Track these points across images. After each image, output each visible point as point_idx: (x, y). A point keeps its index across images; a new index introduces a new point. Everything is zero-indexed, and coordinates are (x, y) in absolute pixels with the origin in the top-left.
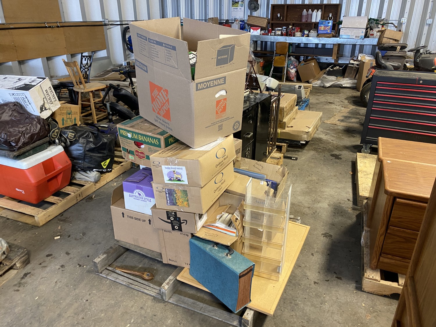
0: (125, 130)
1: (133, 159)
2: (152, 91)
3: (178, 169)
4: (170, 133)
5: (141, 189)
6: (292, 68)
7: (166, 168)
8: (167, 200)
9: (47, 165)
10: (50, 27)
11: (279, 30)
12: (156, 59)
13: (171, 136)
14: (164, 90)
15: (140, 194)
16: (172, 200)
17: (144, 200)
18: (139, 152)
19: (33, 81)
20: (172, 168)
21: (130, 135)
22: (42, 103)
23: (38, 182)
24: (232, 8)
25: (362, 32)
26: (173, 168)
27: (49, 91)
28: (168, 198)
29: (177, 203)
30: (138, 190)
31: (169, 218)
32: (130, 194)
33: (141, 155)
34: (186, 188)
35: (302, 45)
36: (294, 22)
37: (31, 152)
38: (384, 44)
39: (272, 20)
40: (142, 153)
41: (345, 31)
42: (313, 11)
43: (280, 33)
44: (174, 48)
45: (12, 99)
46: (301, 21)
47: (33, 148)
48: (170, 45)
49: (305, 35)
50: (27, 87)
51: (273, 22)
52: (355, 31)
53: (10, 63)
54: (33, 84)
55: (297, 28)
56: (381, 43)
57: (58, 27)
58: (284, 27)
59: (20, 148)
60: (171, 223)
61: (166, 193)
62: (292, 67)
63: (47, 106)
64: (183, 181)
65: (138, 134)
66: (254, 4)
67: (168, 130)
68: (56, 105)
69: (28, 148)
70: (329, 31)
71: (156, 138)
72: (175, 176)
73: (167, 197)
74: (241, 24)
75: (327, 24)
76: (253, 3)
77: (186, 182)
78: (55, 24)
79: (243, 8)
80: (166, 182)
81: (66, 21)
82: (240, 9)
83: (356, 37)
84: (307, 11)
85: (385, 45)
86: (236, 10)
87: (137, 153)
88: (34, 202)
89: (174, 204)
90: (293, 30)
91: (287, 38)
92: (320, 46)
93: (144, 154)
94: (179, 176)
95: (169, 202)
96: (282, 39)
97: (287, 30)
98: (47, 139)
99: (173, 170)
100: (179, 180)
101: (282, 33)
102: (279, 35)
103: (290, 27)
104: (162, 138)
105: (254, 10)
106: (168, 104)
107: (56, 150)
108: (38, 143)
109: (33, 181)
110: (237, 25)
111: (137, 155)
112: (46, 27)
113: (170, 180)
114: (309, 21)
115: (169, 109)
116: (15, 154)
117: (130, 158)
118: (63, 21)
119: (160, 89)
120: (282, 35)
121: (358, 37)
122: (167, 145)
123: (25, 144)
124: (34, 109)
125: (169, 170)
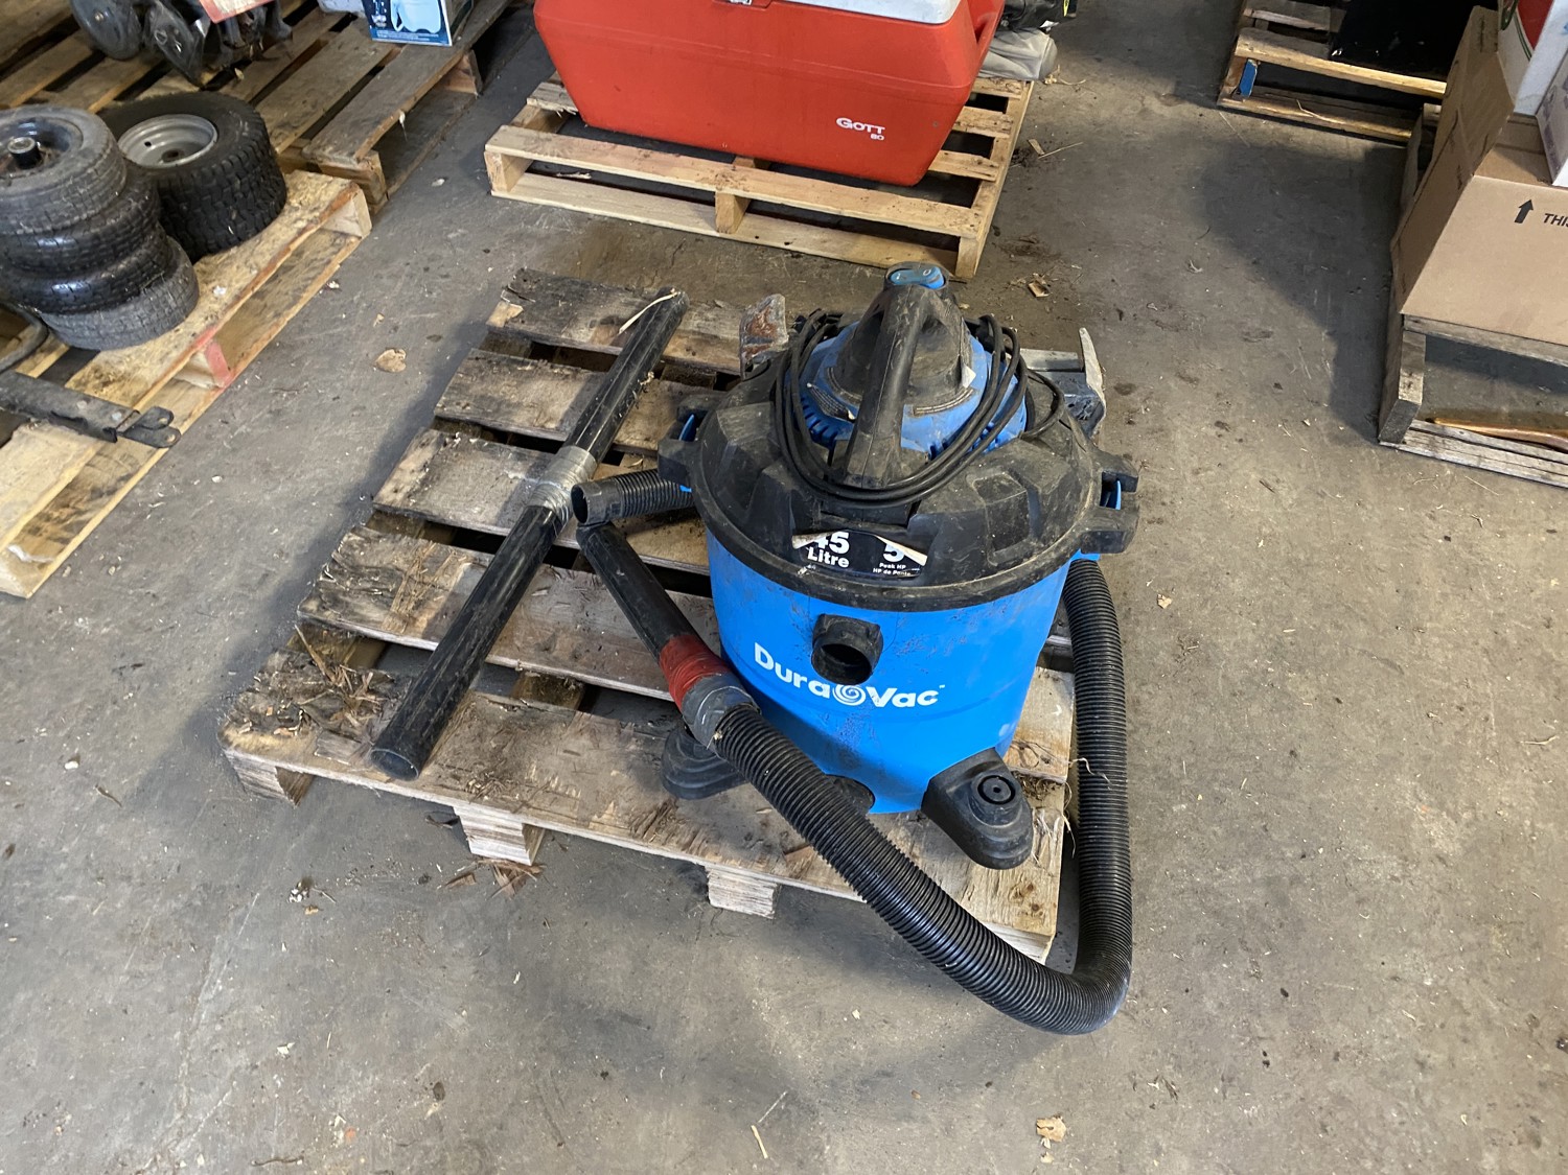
88: (913, 178)
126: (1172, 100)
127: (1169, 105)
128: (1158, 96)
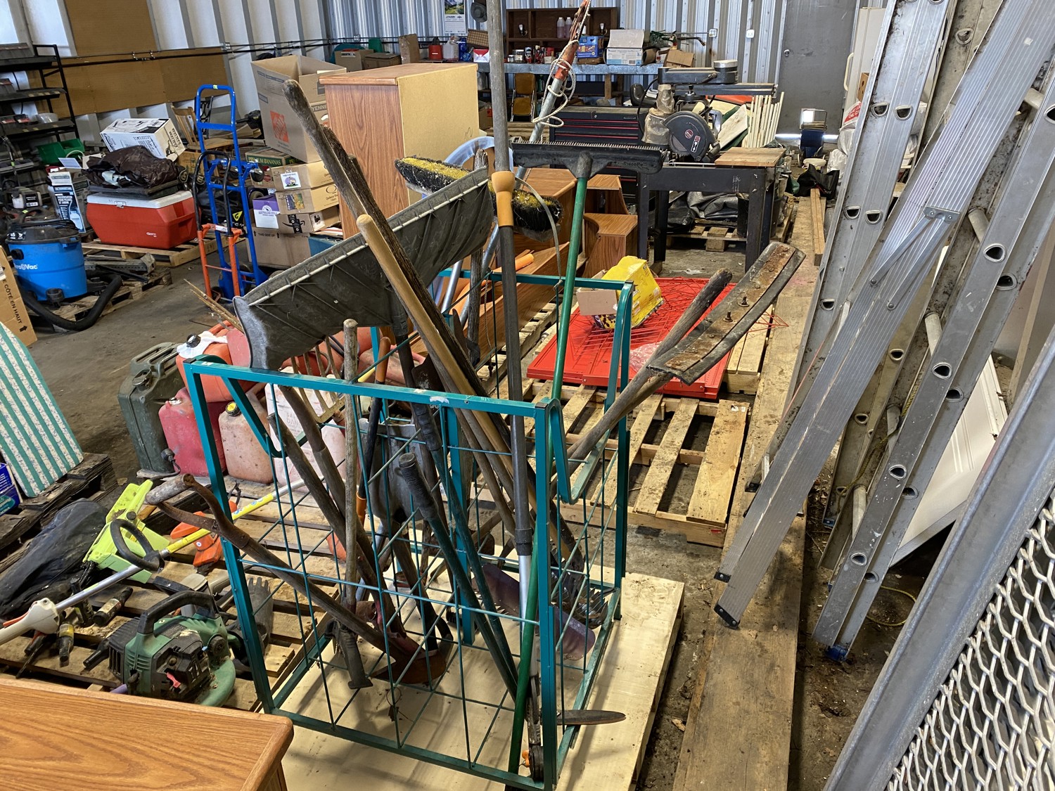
2: (273, 119)
4: (291, 154)
5: (268, 204)
9: (178, 207)
10: (140, 60)
11: (519, 53)
13: (292, 158)
15: (267, 210)
16: (292, 205)
17: (271, 214)
19: (156, 123)
22: (167, 146)
23: (170, 223)
24: (446, 15)
25: (639, 55)
27: (173, 133)
28: (288, 204)
29: (295, 207)
31: (290, 222)
32: (260, 211)
34: (301, 192)
36: (545, 39)
37: (162, 193)
39: (511, 36)
40: (268, 176)
41: (613, 53)
43: (521, 58)
45: (136, 143)
46: (554, 36)
47: (164, 189)
50: (151, 130)
51: (512, 39)
52: (627, 53)
53: (86, 117)
54: (156, 126)
55: (549, 49)
57: (152, 59)
58: (528, 48)
59: (153, 186)
60: (293, 226)
63: (172, 149)
65: (264, 158)
66: (479, 11)
67: (288, 152)
68: (181, 148)
69: (160, 187)
70: (593, 54)
71: (278, 159)
72: (292, 181)
74: (460, 45)
75: (589, 43)
76: (479, 8)
77: (299, 186)
78: (148, 55)
79: (463, 16)
80: (285, 188)
81: (163, 48)
82: (459, 17)
83: (630, 62)
84: (565, 19)
86: (452, 19)
88: (167, 247)
89: (293, 208)
90: (542, 52)
91: (532, 66)
92: (593, 79)
93: (270, 177)
95: (289, 207)
96: (523, 68)
97: (532, 53)
98: (176, 182)
99: (288, 177)
100: (294, 185)
101: (524, 57)
102: (519, 62)
103: (537, 47)
104: (283, 158)
105: (481, 20)
107: (185, 196)
108: (167, 184)
109: (166, 221)
110: (452, 47)
112: (134, 60)
113: (288, 186)
116: (150, 191)
118: (159, 49)
119: (278, 116)
120: (525, 61)
121: (634, 62)
122: (288, 163)
123: (158, 182)
124: (160, 153)
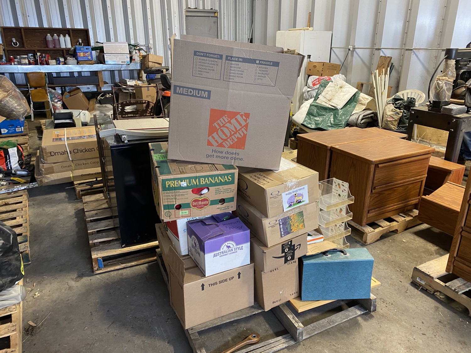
0: (174, 179)
1: (187, 213)
3: (300, 190)
5: (231, 239)
6: (57, 102)
7: (287, 194)
8: (281, 232)
11: (25, 58)
12: (237, 79)
14: (242, 116)
15: (229, 247)
16: (287, 229)
17: (233, 251)
18: (198, 201)
20: (293, 192)
21: (184, 184)
25: (127, 58)
26: (295, 191)
28: (282, 229)
29: (291, 230)
30: (226, 243)
31: (283, 251)
32: (215, 253)
33: (203, 203)
34: (302, 209)
35: (55, 75)
36: (40, 48)
38: (151, 68)
39: (6, 46)
40: (205, 200)
41: (109, 57)
42: (59, 36)
43: (27, 61)
44: (276, 64)
46: (47, 47)
48: (268, 61)
49: (61, 63)
51: (9, 48)
52: (120, 57)
55: (48, 55)
56: (147, 67)
58: (30, 55)
60: (285, 256)
61: (280, 225)
62: (56, 100)
64: (303, 201)
65: (201, 177)
70: (90, 57)
72: (297, 198)
73: (280, 229)
75: (86, 50)
77: (306, 202)
80: (285, 210)
83: (122, 62)
84: (52, 36)
85: (153, 69)
87: (194, 204)
89: (287, 232)
90: (43, 57)
93: (207, 200)
94: (301, 198)
95: (283, 234)
96: (34, 69)
99: (294, 193)
100: (300, 202)
101: (29, 61)
102: (25, 64)
103: (38, 54)
104: (235, 172)
106: (246, 130)
111: (194, 206)
113: (290, 206)
114: (58, 47)
115: (245, 135)
117: (181, 214)
119: (233, 115)
120: (30, 64)
121: (125, 62)
125: (290, 195)
126: (78, 279)
127: (78, 281)
128: (73, 279)
